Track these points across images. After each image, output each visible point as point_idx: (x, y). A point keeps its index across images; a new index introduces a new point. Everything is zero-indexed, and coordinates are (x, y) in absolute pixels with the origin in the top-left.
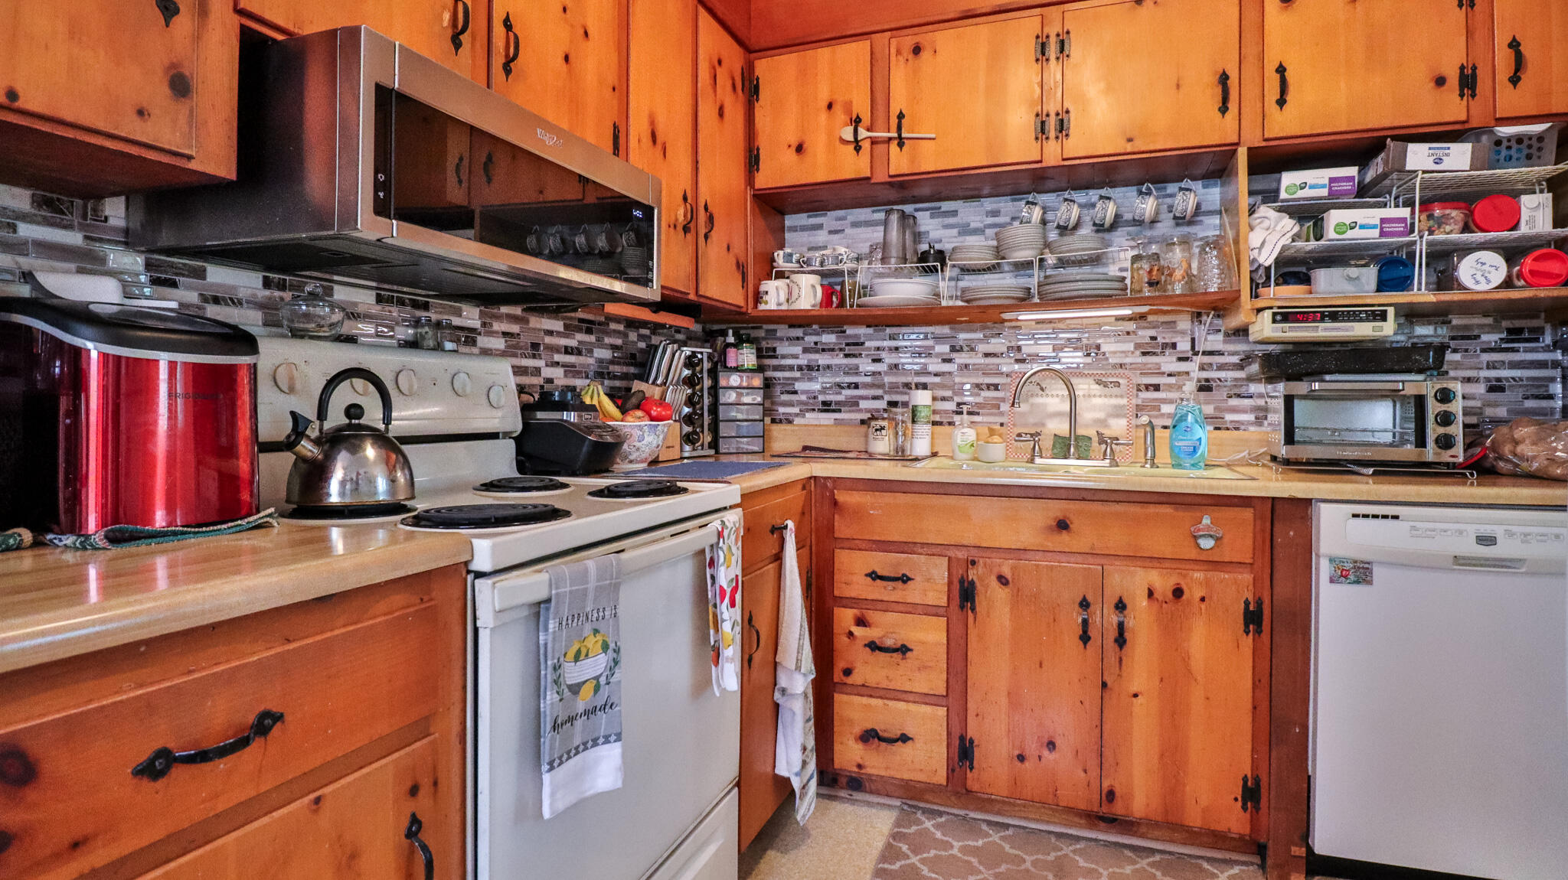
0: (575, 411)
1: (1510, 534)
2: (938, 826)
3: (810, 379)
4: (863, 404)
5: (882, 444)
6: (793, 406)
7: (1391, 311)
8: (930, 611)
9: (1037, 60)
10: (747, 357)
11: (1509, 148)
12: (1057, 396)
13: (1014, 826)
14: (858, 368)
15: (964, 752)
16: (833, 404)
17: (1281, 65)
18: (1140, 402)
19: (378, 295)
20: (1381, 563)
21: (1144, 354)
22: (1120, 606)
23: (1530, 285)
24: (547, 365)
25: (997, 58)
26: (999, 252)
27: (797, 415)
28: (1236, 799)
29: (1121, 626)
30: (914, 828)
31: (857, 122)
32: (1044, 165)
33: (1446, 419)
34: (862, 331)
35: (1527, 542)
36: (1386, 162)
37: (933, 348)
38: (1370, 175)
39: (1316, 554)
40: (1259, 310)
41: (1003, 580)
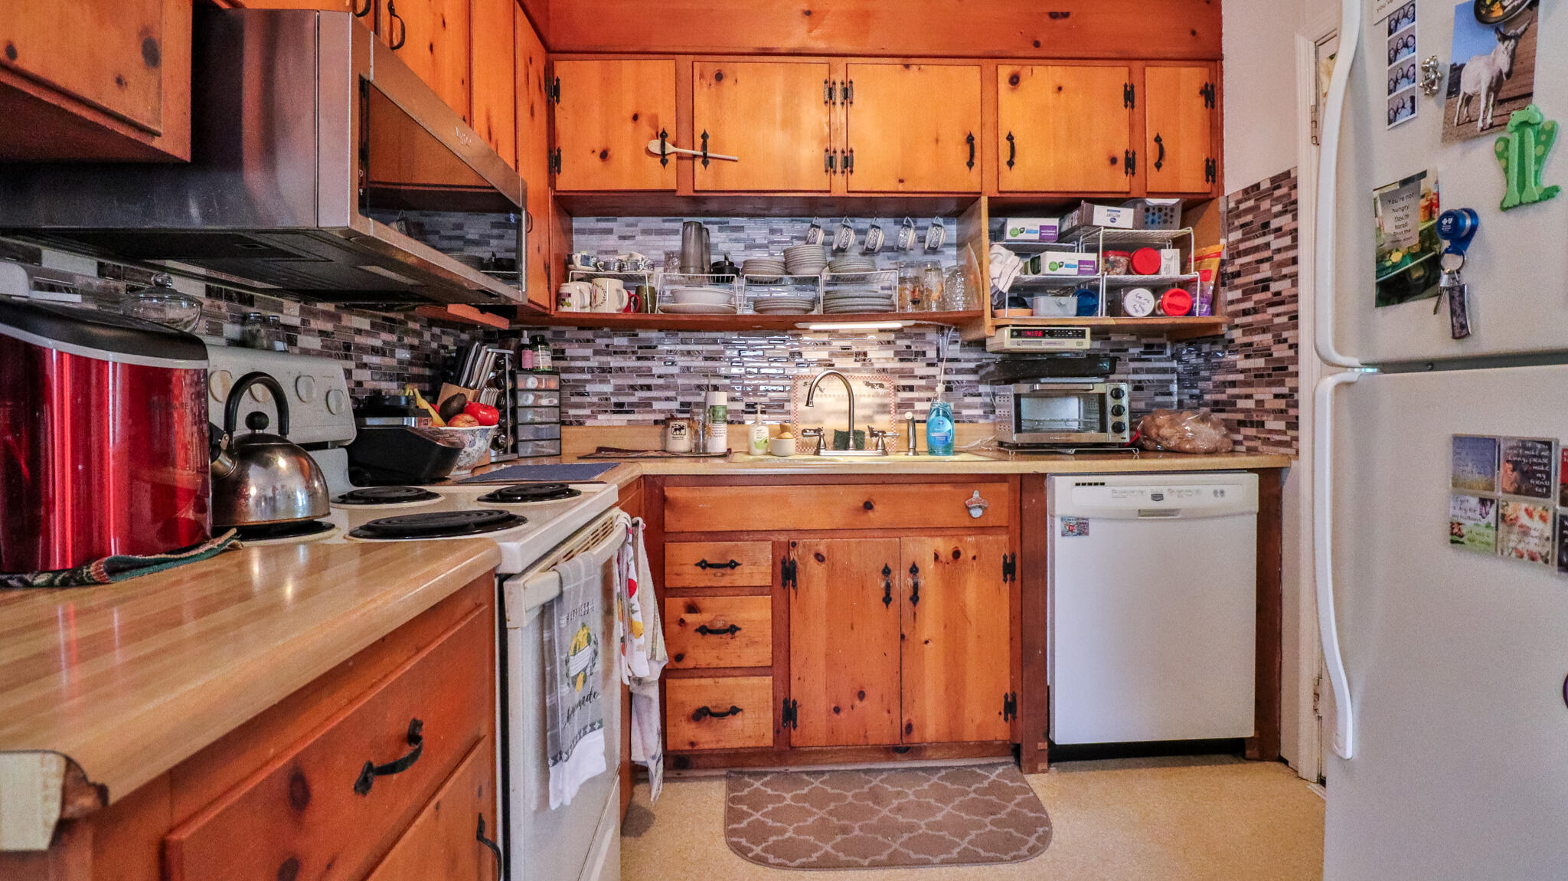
0: (415, 416)
1: (1171, 491)
2: (765, 784)
3: (602, 382)
4: (656, 405)
5: (682, 442)
6: (584, 408)
7: (1088, 331)
8: (756, 591)
9: (826, 102)
10: (542, 359)
11: (1154, 214)
12: (834, 396)
13: (829, 771)
14: (651, 371)
15: (788, 713)
16: (626, 405)
17: (1010, 135)
18: (899, 401)
19: (208, 288)
20: (1093, 518)
21: (901, 360)
22: (914, 570)
23: (1167, 314)
24: (357, 367)
25: (792, 95)
26: (787, 266)
27: (588, 417)
28: (1000, 713)
29: (916, 587)
30: (746, 791)
31: (663, 136)
32: (833, 194)
33: (1118, 411)
34: (654, 335)
35: (1181, 497)
36: (1080, 218)
37: (723, 352)
38: (1066, 227)
39: (1051, 516)
40: (998, 327)
41: (819, 557)
